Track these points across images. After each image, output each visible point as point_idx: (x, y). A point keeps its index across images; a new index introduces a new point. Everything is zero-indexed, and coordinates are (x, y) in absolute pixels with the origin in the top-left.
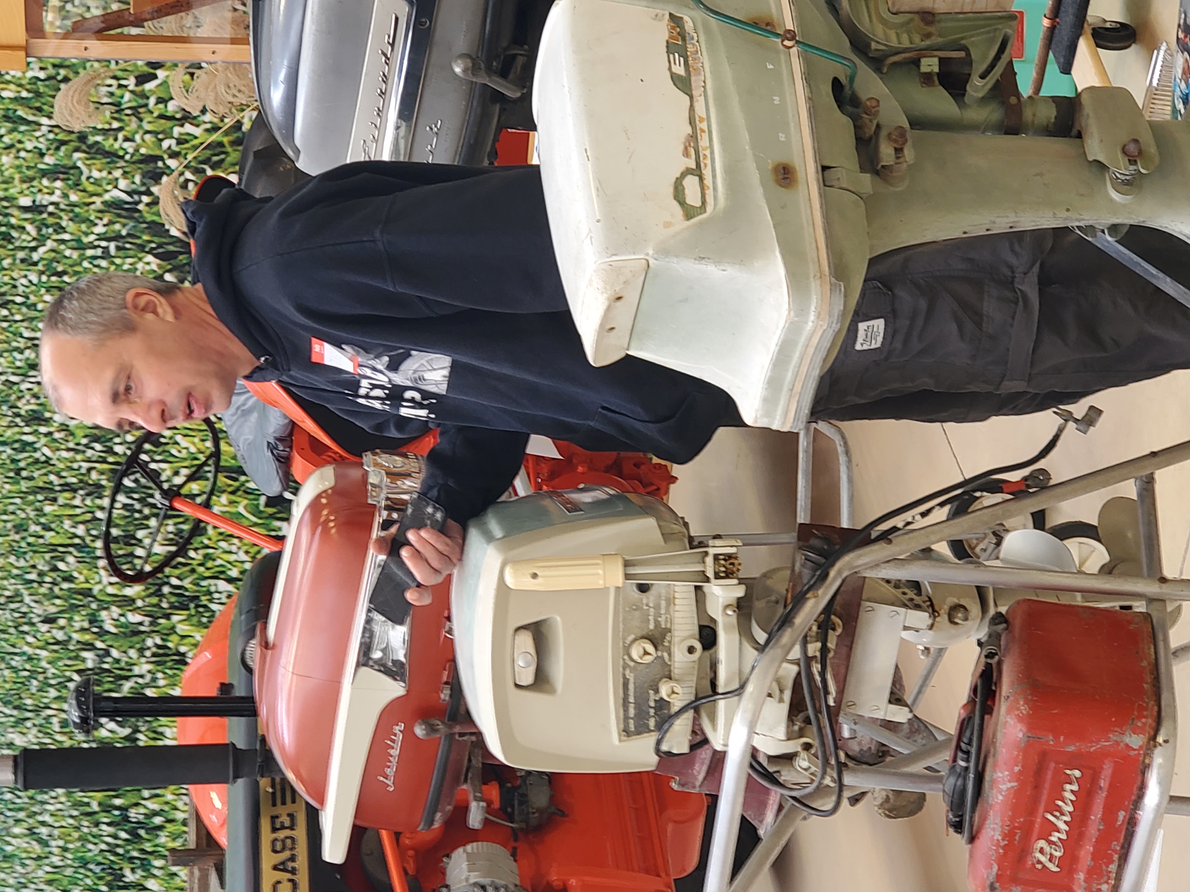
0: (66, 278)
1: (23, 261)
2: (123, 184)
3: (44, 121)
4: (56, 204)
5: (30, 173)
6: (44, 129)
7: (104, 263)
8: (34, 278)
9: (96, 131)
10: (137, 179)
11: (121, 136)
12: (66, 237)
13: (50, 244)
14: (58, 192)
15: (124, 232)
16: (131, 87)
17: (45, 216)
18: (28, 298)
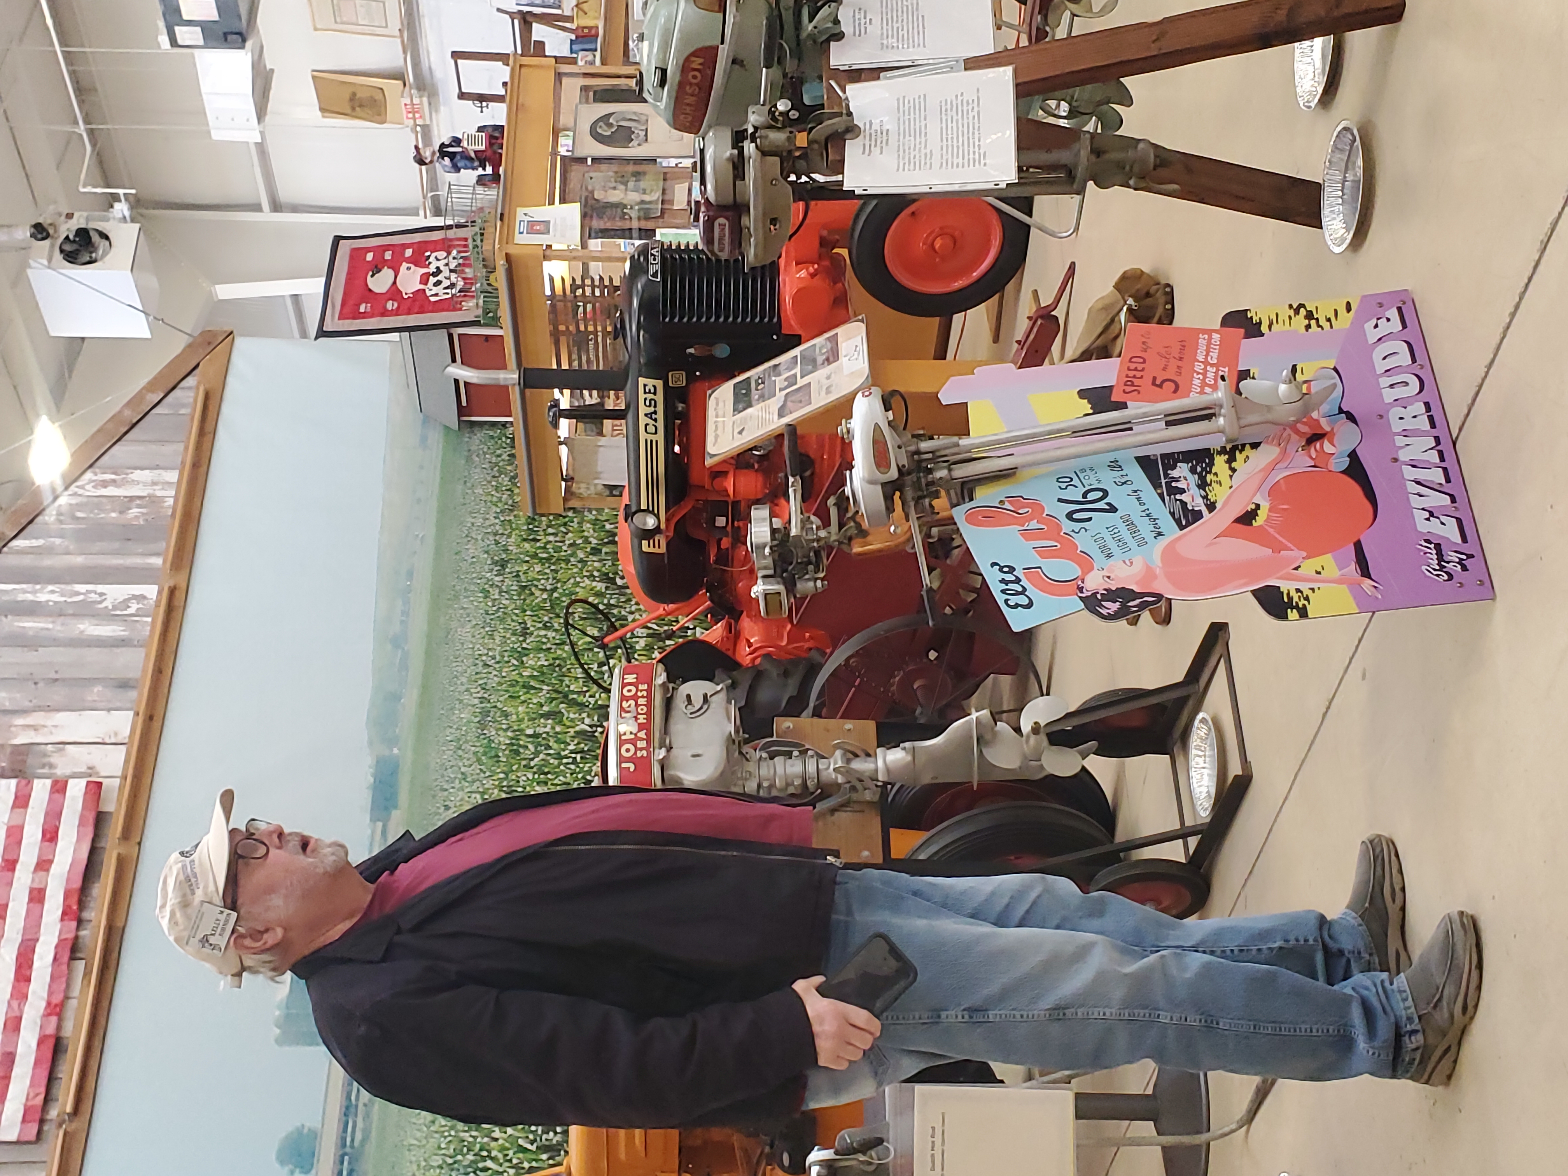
0: (549, 776)
1: (525, 766)
2: (587, 721)
3: (545, 687)
4: (547, 733)
5: (534, 716)
6: (544, 692)
7: (573, 767)
8: (530, 776)
9: (573, 692)
10: (596, 718)
11: (587, 694)
12: (552, 752)
13: (542, 756)
14: (549, 726)
15: (586, 749)
16: (595, 669)
17: (540, 739)
18: (525, 788)
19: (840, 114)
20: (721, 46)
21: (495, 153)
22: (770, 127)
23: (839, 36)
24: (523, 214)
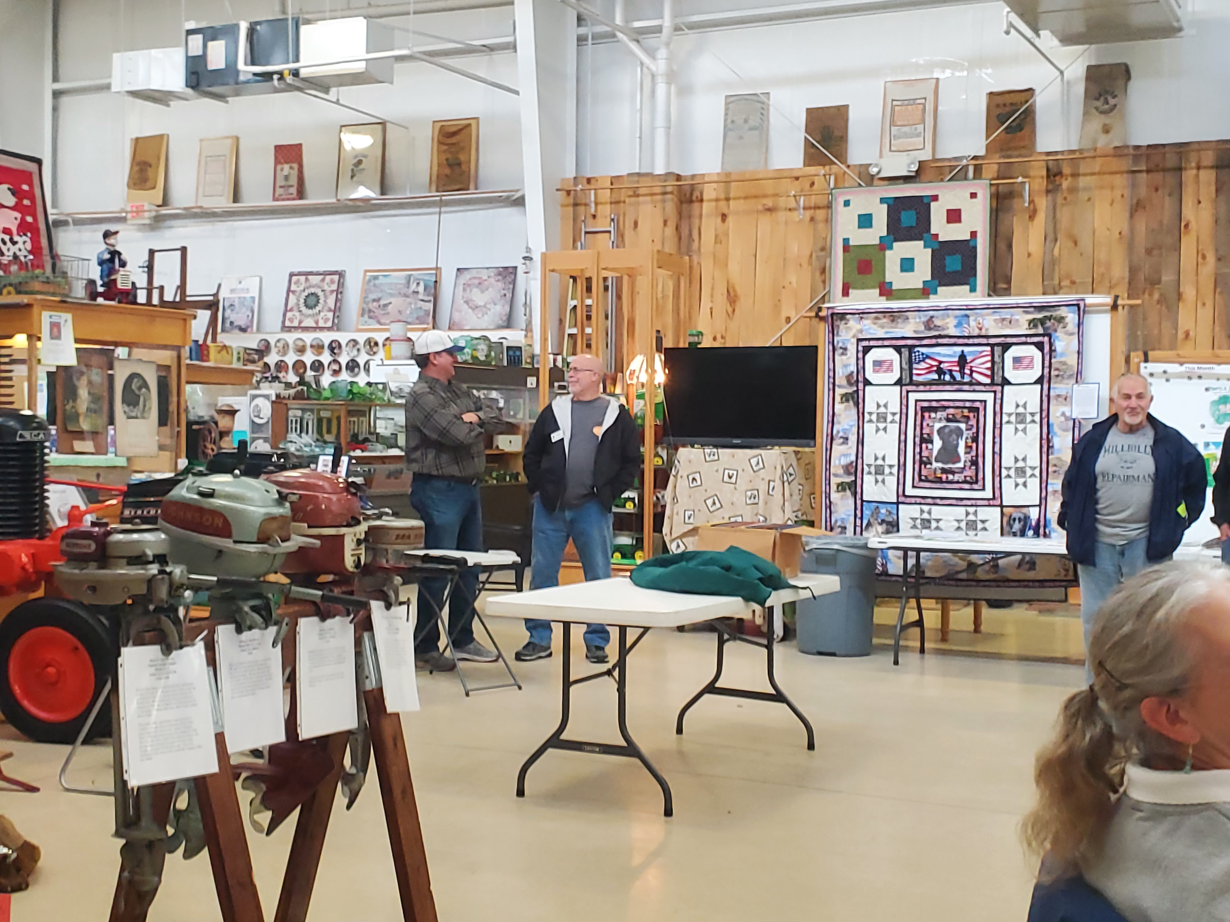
19: (181, 639)
20: (231, 541)
21: (116, 295)
22: (171, 585)
23: (239, 630)
24: (66, 319)
